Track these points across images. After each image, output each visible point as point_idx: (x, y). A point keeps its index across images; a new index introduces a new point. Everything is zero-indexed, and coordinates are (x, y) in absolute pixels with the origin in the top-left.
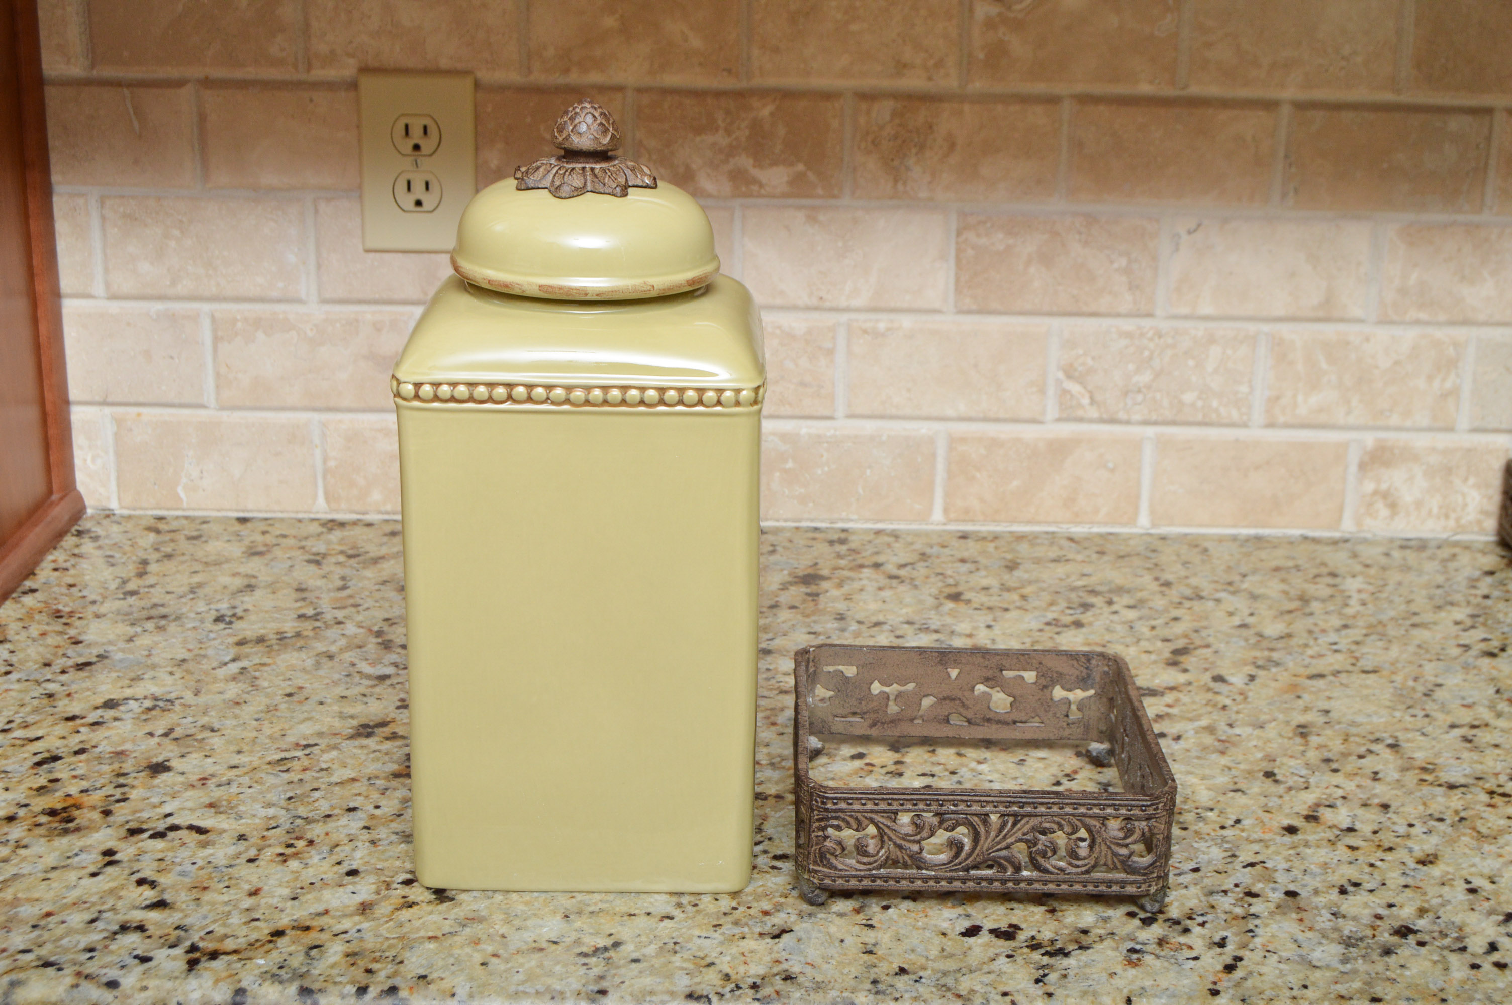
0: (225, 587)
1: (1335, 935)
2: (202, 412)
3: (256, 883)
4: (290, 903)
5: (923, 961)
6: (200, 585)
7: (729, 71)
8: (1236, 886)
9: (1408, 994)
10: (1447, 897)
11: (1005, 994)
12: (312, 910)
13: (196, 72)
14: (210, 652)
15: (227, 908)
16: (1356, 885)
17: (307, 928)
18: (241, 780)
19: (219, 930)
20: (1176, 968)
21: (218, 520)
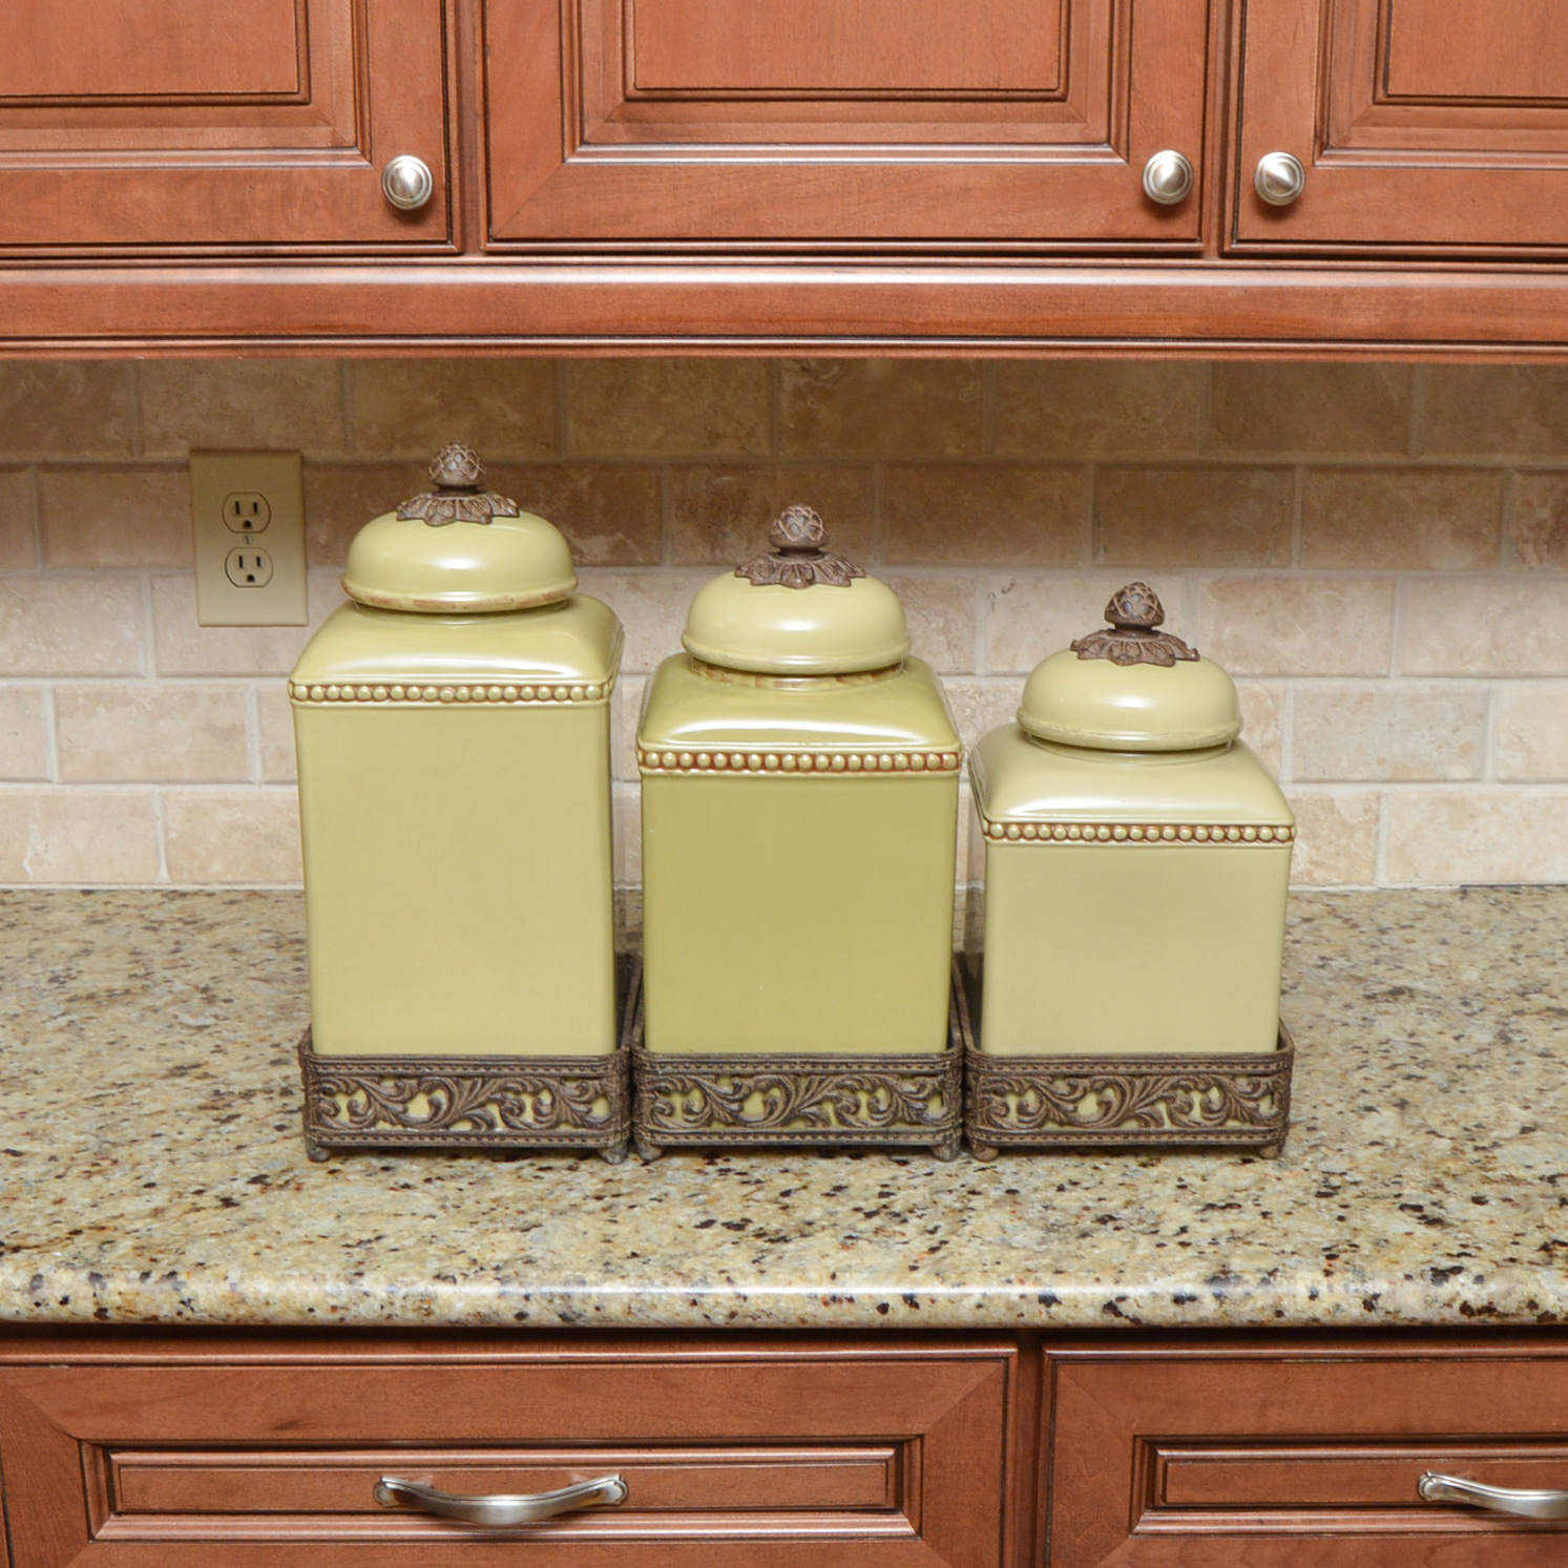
0: (63, 952)
1: (1041, 1224)
2: (46, 786)
3: (60, 1192)
4: (90, 1209)
5: (655, 1247)
6: (38, 951)
7: (547, 445)
8: (963, 1186)
9: (1091, 1267)
10: (1156, 1192)
11: (722, 1272)
12: (109, 1214)
13: (35, 457)
14: (42, 1008)
15: (32, 1214)
16: (1075, 1184)
17: (103, 1228)
18: (58, 1113)
19: (23, 1230)
20: (885, 1250)
21: (62, 892)
